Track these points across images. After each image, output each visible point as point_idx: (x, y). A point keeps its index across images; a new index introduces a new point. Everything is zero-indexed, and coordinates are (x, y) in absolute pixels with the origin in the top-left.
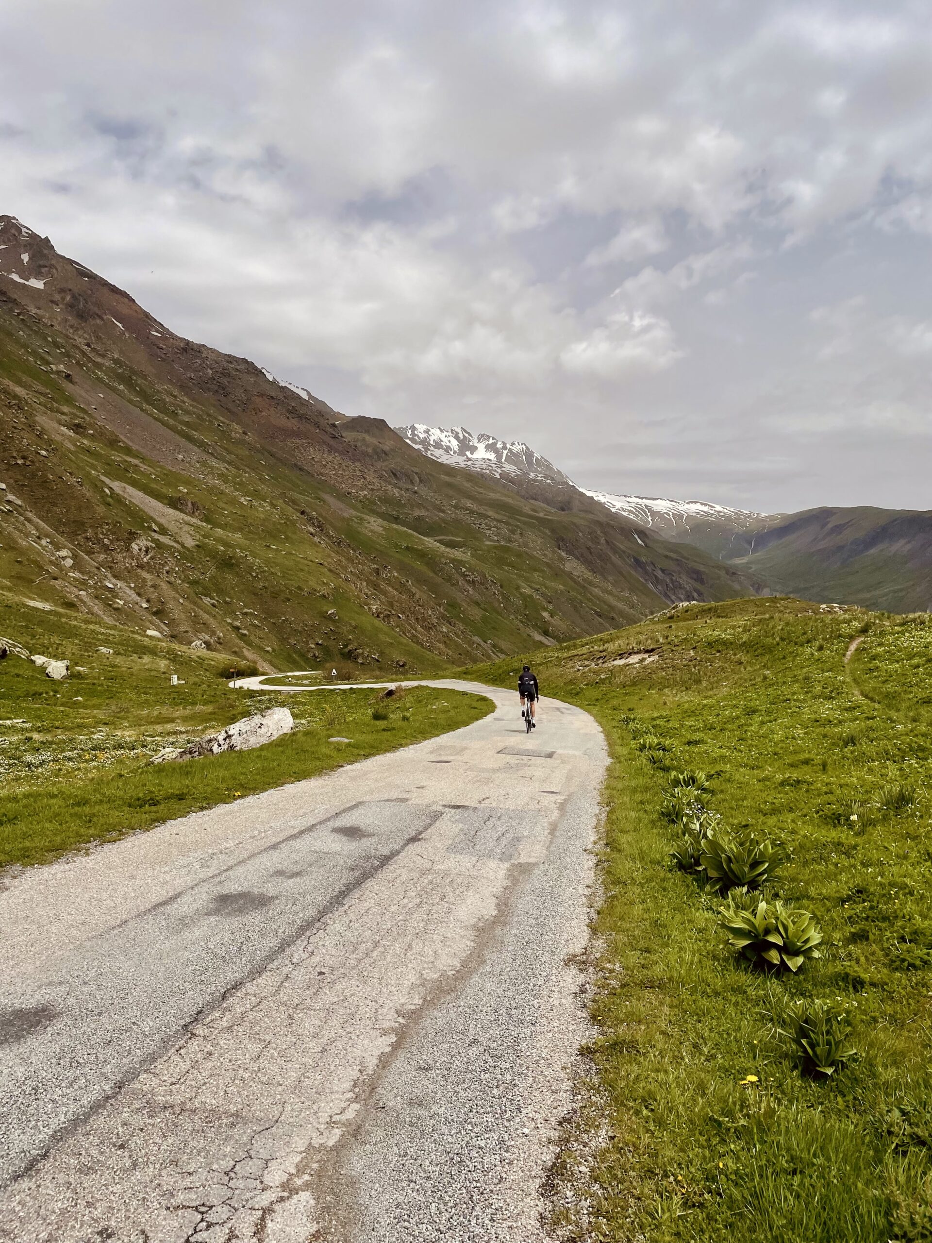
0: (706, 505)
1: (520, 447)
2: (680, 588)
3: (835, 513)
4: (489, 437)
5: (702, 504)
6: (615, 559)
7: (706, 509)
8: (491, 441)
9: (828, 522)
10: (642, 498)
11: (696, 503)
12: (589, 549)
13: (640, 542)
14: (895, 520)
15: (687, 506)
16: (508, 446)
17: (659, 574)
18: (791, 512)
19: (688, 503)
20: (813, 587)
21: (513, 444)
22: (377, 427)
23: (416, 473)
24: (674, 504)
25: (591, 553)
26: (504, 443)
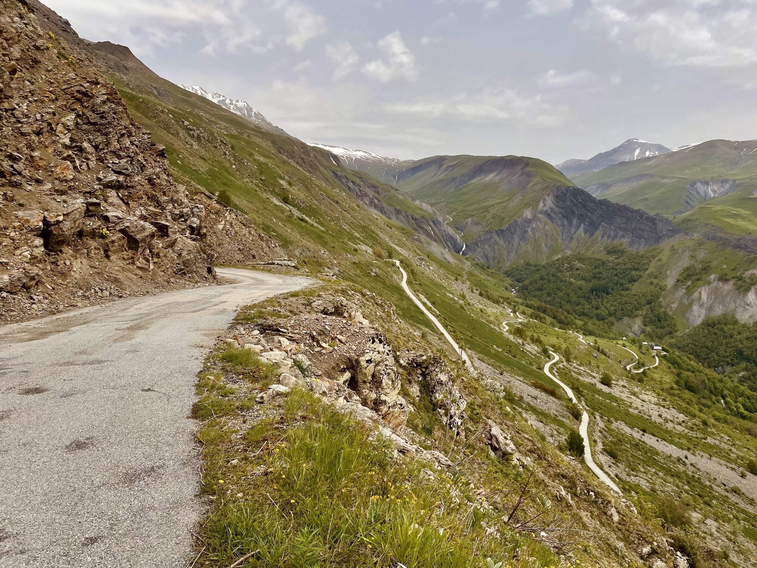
0: (366, 152)
1: (243, 104)
2: (366, 196)
3: (447, 159)
4: (220, 95)
5: (364, 152)
6: (322, 168)
7: (366, 155)
8: (222, 98)
9: (443, 164)
10: (326, 146)
11: (360, 151)
12: (302, 159)
13: (334, 162)
14: (488, 161)
15: (354, 153)
16: (234, 102)
17: (351, 184)
18: (416, 159)
19: (355, 151)
20: (441, 202)
21: (237, 101)
22: (121, 53)
23: (155, 88)
24: (346, 151)
25: (304, 162)
26: (231, 101)
